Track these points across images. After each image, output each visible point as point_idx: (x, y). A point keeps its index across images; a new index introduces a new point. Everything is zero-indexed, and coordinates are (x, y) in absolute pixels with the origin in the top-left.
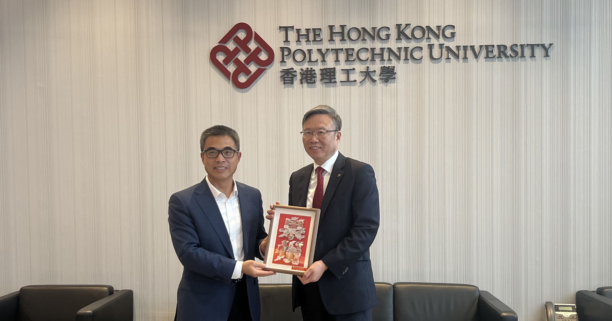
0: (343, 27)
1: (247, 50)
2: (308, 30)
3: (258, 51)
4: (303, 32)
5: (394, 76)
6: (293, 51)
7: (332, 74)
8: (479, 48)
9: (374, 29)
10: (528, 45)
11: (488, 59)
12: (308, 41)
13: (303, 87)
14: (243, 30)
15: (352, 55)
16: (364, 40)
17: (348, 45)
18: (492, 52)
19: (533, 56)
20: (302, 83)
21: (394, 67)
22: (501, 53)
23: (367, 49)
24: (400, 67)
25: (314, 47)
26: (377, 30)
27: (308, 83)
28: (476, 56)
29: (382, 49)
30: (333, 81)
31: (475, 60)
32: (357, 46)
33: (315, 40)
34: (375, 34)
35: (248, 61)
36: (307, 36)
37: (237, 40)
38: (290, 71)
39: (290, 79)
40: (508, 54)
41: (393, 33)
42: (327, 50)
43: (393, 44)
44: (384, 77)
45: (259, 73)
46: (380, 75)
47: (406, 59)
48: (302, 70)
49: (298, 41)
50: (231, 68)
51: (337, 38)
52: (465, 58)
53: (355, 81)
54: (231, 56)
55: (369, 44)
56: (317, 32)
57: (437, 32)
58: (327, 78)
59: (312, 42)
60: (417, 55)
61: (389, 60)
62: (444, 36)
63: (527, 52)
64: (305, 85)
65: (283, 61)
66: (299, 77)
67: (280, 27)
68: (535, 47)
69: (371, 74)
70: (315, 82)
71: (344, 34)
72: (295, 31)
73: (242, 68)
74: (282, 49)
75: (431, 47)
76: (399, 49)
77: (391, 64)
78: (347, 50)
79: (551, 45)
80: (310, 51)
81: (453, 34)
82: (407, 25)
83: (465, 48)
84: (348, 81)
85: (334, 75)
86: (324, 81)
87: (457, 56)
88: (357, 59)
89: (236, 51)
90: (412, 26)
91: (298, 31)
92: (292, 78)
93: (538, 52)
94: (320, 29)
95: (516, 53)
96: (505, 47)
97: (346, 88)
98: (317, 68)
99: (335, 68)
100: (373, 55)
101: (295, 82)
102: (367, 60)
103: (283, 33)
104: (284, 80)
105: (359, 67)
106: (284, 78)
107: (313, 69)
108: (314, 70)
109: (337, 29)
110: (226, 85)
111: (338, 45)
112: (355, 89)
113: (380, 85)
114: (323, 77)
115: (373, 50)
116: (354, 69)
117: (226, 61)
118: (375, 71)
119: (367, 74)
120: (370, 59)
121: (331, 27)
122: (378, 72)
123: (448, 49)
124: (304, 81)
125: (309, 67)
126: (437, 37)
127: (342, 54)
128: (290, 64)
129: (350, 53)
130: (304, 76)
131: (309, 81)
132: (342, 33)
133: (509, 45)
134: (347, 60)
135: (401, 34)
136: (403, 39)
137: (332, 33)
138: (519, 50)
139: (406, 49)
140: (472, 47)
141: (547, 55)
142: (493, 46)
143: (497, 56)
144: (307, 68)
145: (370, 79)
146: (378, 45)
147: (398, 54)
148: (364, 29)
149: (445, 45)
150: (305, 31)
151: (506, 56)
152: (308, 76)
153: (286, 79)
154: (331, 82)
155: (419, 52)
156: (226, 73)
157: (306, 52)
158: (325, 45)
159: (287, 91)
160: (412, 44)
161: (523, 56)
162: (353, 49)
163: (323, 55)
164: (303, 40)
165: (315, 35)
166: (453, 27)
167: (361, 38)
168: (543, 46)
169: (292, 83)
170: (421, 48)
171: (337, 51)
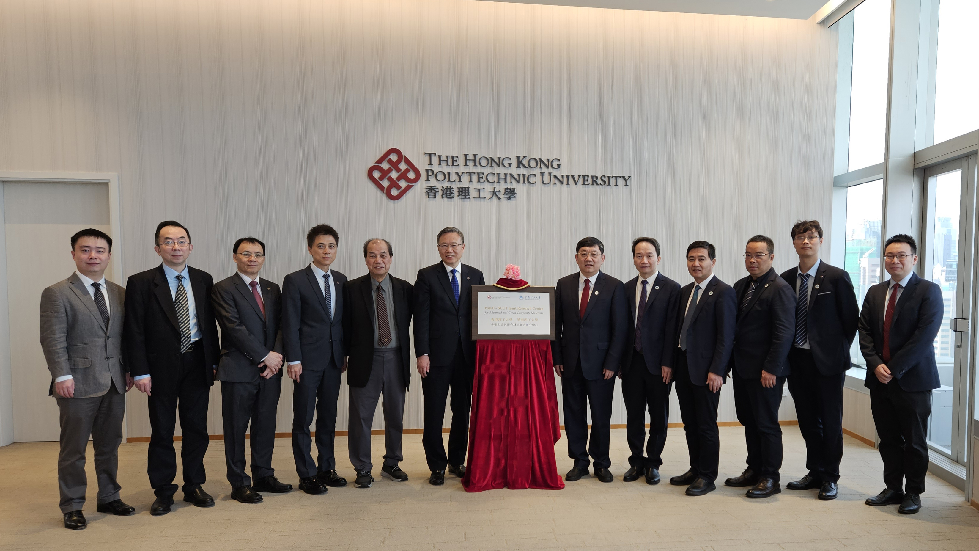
0: (475, 156)
1: (398, 170)
2: (447, 157)
3: (407, 171)
4: (444, 158)
5: (514, 196)
6: (435, 173)
7: (467, 192)
8: (578, 177)
9: (499, 158)
10: (613, 176)
11: (584, 186)
12: (448, 165)
13: (443, 201)
14: (395, 154)
15: (482, 178)
16: (491, 166)
17: (479, 170)
18: (587, 180)
19: (616, 185)
20: (443, 197)
21: (515, 188)
22: (594, 182)
23: (494, 174)
24: (519, 188)
25: (453, 170)
26: (501, 160)
27: (448, 198)
28: (576, 183)
29: (506, 174)
30: (467, 197)
31: (575, 186)
32: (486, 171)
33: (453, 165)
34: (500, 163)
35: (399, 179)
36: (447, 161)
37: (390, 162)
38: (433, 188)
39: (433, 194)
40: (599, 183)
41: (514, 162)
42: (463, 173)
43: (514, 171)
44: (507, 196)
45: (408, 188)
46: (504, 194)
47: (524, 183)
48: (443, 187)
49: (440, 164)
50: (385, 183)
51: (470, 164)
52: (568, 184)
53: (485, 198)
54: (385, 174)
55: (495, 170)
56: (454, 159)
57: (547, 163)
58: (463, 194)
59: (450, 166)
60: (532, 179)
61: (511, 183)
62: (552, 167)
63: (613, 181)
64: (445, 199)
65: (428, 180)
66: (440, 193)
67: (425, 153)
68: (618, 178)
69: (496, 192)
70: (453, 197)
71: (476, 161)
72: (437, 157)
73: (394, 184)
74: (427, 171)
75: (542, 174)
76: (519, 175)
77: (512, 186)
78: (478, 174)
79: (629, 177)
80: (449, 173)
81: (559, 166)
82: (524, 157)
83: (567, 176)
84: (479, 197)
85: (468, 193)
86: (460, 197)
87: (562, 183)
88: (486, 182)
89: (389, 170)
90: (528, 159)
91: (440, 157)
92: (435, 193)
93: (621, 181)
94: (457, 157)
95: (605, 182)
96: (597, 177)
97: (479, 202)
98: (455, 186)
99: (468, 188)
100: (499, 178)
101: (437, 196)
102: (494, 182)
103: (428, 158)
104: (429, 195)
105: (488, 187)
106: (428, 193)
107: (451, 187)
108: (453, 188)
109: (471, 157)
110: (383, 197)
111: (471, 168)
112: (485, 203)
113: (504, 201)
114: (460, 194)
115: (498, 174)
116: (484, 189)
117: (381, 178)
118: (500, 191)
119: (494, 193)
120: (496, 181)
121: (466, 155)
122: (503, 192)
123: (555, 177)
124: (444, 196)
125: (449, 186)
126: (547, 167)
127: (475, 176)
128: (433, 182)
129: (481, 175)
130: (445, 192)
131: (448, 196)
132: (475, 161)
133: (599, 177)
134: (479, 181)
135: (520, 163)
136: (521, 168)
137: (466, 160)
138: (606, 179)
139: (524, 175)
140: (573, 176)
141: (626, 185)
142: (588, 176)
143: (591, 183)
144: (447, 187)
145: (496, 197)
146: (502, 171)
147: (518, 179)
148: (491, 158)
149: (553, 174)
150: (445, 157)
151: (597, 184)
152: (448, 192)
153: (430, 194)
154: (466, 198)
155: (533, 178)
156: (381, 188)
157: (446, 174)
158: (461, 169)
159: (431, 202)
160: (528, 172)
161: (609, 184)
162: (483, 174)
163: (460, 177)
164: (444, 164)
165: (453, 161)
166: (559, 160)
167: (489, 165)
168: (624, 177)
169: (435, 197)
170: (535, 175)
171: (470, 174)
